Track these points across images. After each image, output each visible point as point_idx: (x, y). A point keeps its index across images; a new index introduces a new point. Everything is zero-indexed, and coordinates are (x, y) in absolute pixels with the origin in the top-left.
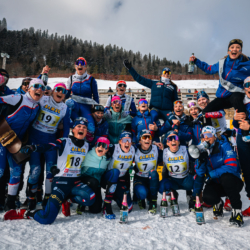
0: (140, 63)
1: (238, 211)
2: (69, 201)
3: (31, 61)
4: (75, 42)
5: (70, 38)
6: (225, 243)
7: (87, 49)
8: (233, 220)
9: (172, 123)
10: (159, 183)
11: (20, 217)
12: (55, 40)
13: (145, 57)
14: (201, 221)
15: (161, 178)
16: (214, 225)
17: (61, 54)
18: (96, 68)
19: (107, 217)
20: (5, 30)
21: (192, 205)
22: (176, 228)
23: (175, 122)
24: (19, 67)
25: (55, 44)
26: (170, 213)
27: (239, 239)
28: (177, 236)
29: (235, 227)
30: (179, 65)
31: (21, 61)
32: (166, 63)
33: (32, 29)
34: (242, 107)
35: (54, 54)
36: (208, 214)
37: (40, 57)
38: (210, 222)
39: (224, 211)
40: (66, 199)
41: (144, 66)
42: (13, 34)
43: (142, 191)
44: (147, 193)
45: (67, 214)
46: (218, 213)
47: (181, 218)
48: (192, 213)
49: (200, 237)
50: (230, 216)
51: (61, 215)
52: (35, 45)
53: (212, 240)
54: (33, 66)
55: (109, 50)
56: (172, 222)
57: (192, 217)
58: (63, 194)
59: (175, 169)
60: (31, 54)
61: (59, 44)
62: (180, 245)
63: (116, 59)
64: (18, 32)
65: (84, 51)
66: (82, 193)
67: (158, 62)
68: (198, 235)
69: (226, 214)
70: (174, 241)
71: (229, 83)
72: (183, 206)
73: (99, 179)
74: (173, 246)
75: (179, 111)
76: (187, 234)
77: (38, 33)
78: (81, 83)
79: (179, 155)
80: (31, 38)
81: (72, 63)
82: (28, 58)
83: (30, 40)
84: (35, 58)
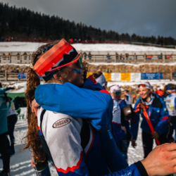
0: (74, 28)
5: (25, 9)
30: (99, 30)
32: (91, 29)
37: (4, 23)
41: (77, 31)
81: (28, 28)
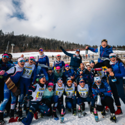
0: (64, 45)
1: (114, 114)
2: (37, 112)
3: (23, 46)
4: (39, 38)
5: (37, 37)
7: (43, 40)
9: (79, 73)
12: (31, 38)
13: (66, 42)
14: (97, 120)
17: (34, 43)
18: (47, 47)
19: (55, 119)
20: (13, 35)
23: (81, 72)
24: (18, 48)
30: (79, 45)
31: (19, 46)
32: (74, 44)
33: (23, 35)
35: (31, 43)
37: (26, 44)
40: (36, 111)
41: (65, 46)
42: (16, 37)
45: (37, 118)
51: (34, 119)
52: (24, 40)
54: (23, 48)
55: (52, 40)
59: (83, 94)
60: (22, 44)
63: (54, 44)
67: (71, 44)
73: (50, 100)
77: (25, 36)
78: (42, 58)
79: (85, 89)
81: (38, 46)
82: (21, 45)
83: (22, 38)
84: (24, 45)
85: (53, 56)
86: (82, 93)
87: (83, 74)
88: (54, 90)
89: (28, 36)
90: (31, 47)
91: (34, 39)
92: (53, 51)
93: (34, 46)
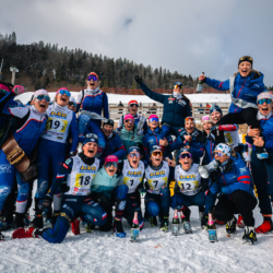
0: (151, 76)
1: (251, 228)
2: (79, 219)
3: (41, 75)
5: (80, 51)
6: (238, 262)
7: (97, 62)
8: (246, 237)
9: (183, 139)
10: (171, 199)
11: (28, 235)
12: (64, 54)
13: (156, 70)
14: (213, 239)
15: (172, 194)
16: (227, 242)
17: (71, 68)
18: (106, 82)
19: (118, 236)
20: (14, 44)
21: (204, 222)
22: (188, 246)
23: (187, 137)
24: (28, 80)
25: (65, 58)
26: (182, 231)
27: (252, 257)
28: (189, 255)
29: (248, 245)
30: (190, 78)
31: (30, 75)
32: (177, 77)
33: (41, 43)
34: (255, 124)
35: (63, 68)
36: (221, 231)
37: (50, 71)
38: (223, 240)
39: (237, 228)
40: (76, 217)
41: (155, 79)
42: (22, 48)
43: (154, 208)
44: (159, 209)
45: (77, 232)
46: (231, 230)
47: (193, 235)
48: (204, 231)
49: (213, 256)
50: (243, 234)
51: (70, 234)
52: (45, 59)
53: (224, 259)
54: (42, 80)
55: (120, 63)
56: (184, 240)
57: (204, 234)
58: (73, 212)
59: (186, 187)
60: (40, 68)
61: (68, 58)
62: (192, 264)
63: (126, 72)
64: (28, 46)
65: (94, 65)
66: (93, 211)
67: (169, 75)
68: (211, 254)
69: (239, 232)
70: (186, 261)
71: (241, 100)
72: (195, 222)
74: (185, 266)
75: (191, 128)
76: (200, 253)
80: (40, 52)
81: (82, 77)
82: (38, 72)
83: (40, 54)
84: (44, 72)
85: (121, 105)
86: (185, 182)
87: (191, 143)
88: (119, 173)
89: (55, 48)
90: (62, 79)
91: (72, 56)
92: (121, 93)
93: (73, 77)
